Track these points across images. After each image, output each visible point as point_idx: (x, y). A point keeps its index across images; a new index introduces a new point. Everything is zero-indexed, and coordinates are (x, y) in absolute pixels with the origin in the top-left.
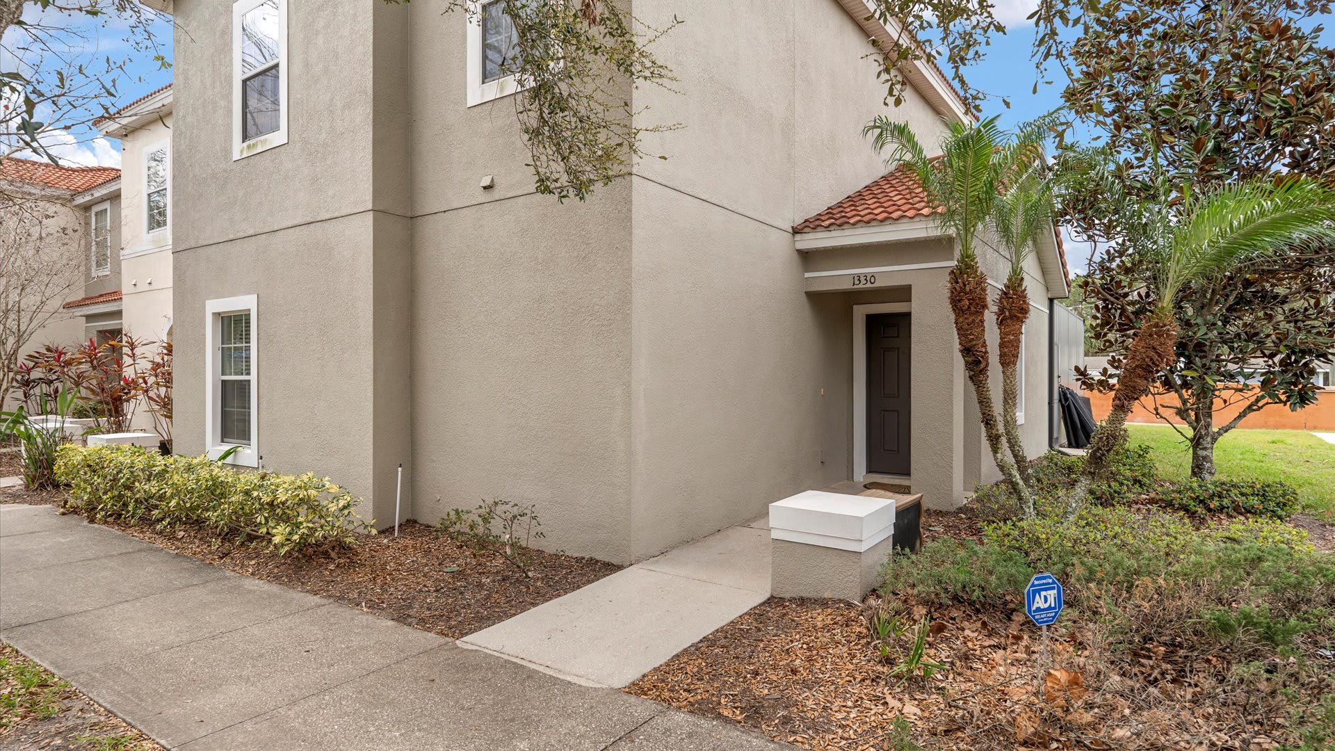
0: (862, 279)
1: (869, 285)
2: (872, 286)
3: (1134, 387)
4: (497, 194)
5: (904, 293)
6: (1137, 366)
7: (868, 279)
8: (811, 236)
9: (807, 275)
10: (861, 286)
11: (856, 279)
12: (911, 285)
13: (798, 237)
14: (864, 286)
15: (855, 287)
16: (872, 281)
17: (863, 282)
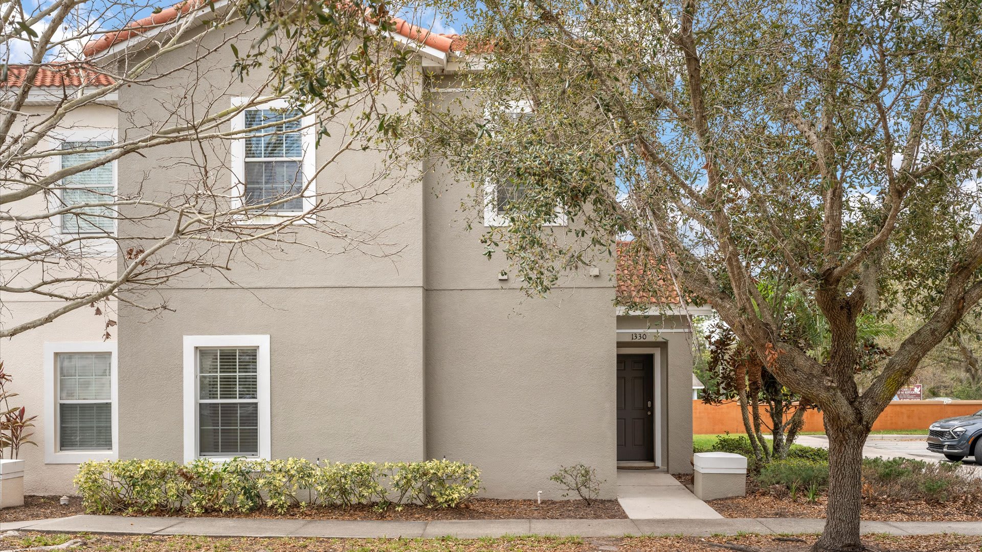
0: (638, 336)
1: (642, 340)
2: (644, 340)
4: (509, 284)
5: (663, 345)
7: (642, 336)
10: (637, 340)
11: (634, 336)
12: (669, 341)
14: (639, 341)
15: (633, 341)
16: (645, 338)
17: (638, 338)
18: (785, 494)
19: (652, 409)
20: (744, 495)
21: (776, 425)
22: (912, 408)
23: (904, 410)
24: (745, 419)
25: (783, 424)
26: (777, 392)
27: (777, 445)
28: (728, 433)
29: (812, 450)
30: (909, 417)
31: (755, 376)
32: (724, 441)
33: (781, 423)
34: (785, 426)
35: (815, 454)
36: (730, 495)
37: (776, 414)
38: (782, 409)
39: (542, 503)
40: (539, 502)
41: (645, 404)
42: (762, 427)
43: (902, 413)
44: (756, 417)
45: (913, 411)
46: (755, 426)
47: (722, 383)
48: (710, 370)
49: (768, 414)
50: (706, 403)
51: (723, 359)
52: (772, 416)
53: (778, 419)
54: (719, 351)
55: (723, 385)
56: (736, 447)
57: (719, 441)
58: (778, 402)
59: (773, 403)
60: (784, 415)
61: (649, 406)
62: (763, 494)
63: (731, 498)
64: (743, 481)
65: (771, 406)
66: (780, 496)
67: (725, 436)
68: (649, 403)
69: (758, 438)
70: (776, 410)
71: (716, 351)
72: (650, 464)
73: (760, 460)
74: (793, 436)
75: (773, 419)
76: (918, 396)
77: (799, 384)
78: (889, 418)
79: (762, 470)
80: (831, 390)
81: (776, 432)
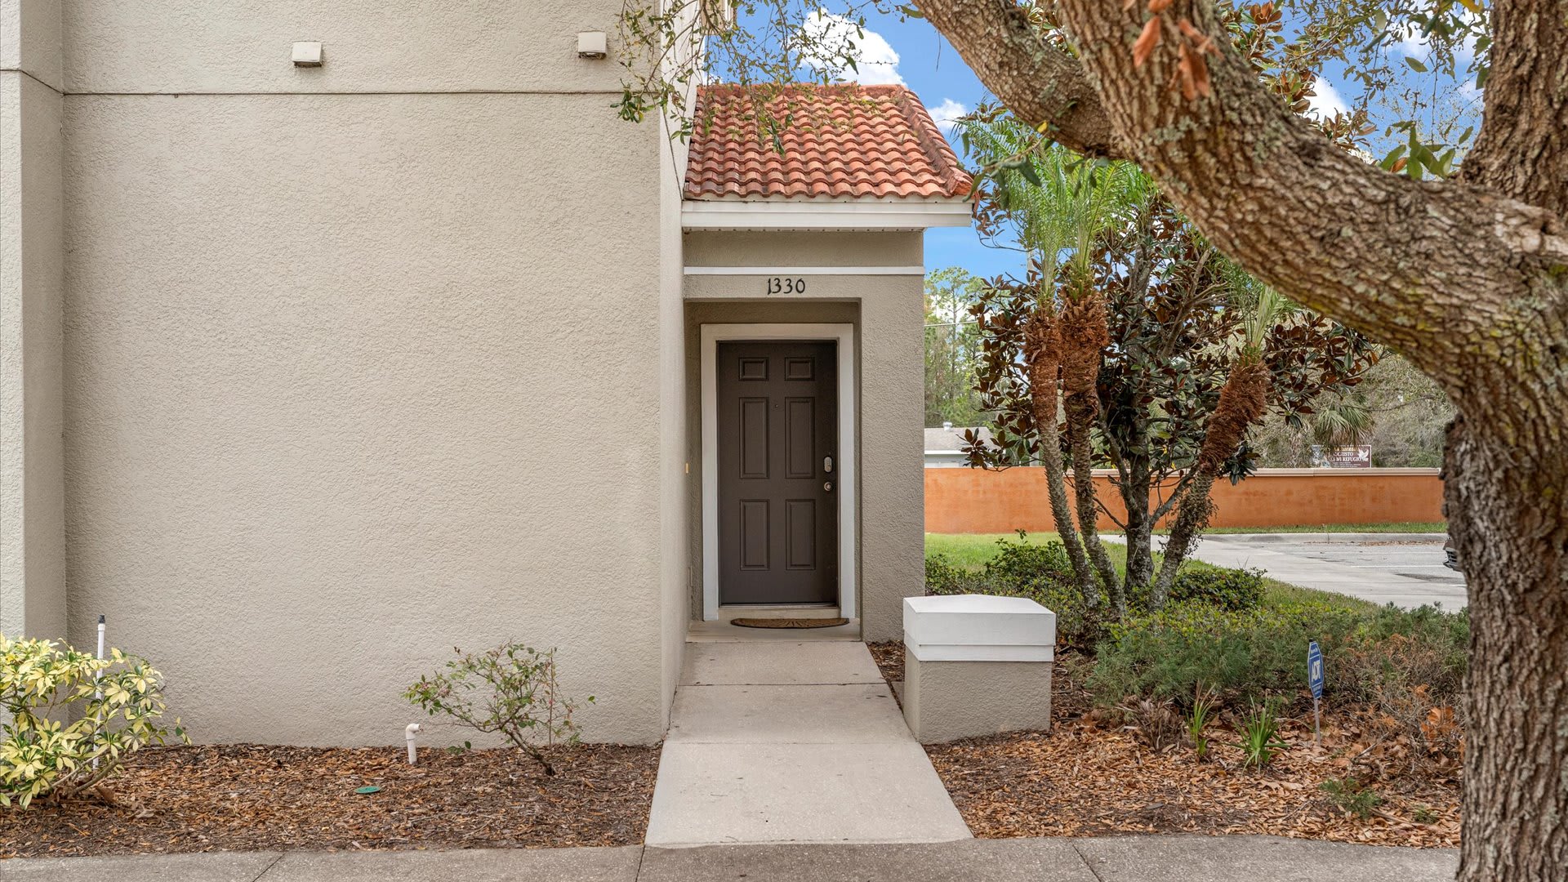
0: (784, 284)
1: (794, 295)
2: (799, 296)
3: (1226, 445)
4: (330, 80)
5: (849, 311)
6: (1232, 418)
7: (793, 284)
8: (712, 207)
9: (689, 271)
10: (781, 295)
11: (773, 283)
12: (860, 299)
13: (690, 206)
14: (787, 296)
15: (772, 296)
16: (800, 289)
17: (785, 288)
18: (1171, 733)
19: (833, 477)
20: (1046, 726)
21: (1134, 515)
22: (1381, 483)
23: (1365, 486)
24: (1056, 500)
25: (1151, 512)
26: (1136, 435)
27: (1137, 562)
28: (1023, 534)
29: (1221, 575)
30: (1374, 500)
31: (1080, 377)
32: (1014, 552)
33: (1145, 509)
34: (1156, 518)
35: (1228, 587)
36: (1003, 728)
37: (1134, 489)
38: (1148, 478)
39: (418, 764)
40: (412, 758)
41: (817, 464)
42: (1101, 518)
43: (1362, 492)
44: (1084, 492)
45: (1382, 488)
46: (1082, 518)
47: (1011, 418)
48: (984, 387)
49: (1116, 489)
50: (973, 465)
51: (1012, 363)
52: (1125, 494)
53: (1139, 500)
54: (1003, 343)
55: (1014, 423)
56: (1040, 568)
57: (1001, 553)
58: (1140, 460)
59: (1126, 463)
60: (1153, 491)
61: (828, 468)
62: (1103, 725)
63: (1008, 738)
64: (1042, 688)
65: (1121, 469)
66: (1156, 738)
67: (1014, 539)
68: (828, 461)
69: (1090, 550)
70: (1134, 478)
71: (997, 344)
72: (828, 613)
73: (1095, 609)
74: (1184, 544)
75: (1127, 499)
76: (1364, 464)
77: (1330, 242)
78: (1337, 501)
79: (1101, 647)
80: (1544, 281)
81: (1135, 529)
